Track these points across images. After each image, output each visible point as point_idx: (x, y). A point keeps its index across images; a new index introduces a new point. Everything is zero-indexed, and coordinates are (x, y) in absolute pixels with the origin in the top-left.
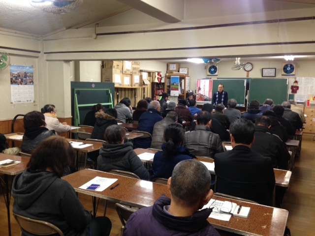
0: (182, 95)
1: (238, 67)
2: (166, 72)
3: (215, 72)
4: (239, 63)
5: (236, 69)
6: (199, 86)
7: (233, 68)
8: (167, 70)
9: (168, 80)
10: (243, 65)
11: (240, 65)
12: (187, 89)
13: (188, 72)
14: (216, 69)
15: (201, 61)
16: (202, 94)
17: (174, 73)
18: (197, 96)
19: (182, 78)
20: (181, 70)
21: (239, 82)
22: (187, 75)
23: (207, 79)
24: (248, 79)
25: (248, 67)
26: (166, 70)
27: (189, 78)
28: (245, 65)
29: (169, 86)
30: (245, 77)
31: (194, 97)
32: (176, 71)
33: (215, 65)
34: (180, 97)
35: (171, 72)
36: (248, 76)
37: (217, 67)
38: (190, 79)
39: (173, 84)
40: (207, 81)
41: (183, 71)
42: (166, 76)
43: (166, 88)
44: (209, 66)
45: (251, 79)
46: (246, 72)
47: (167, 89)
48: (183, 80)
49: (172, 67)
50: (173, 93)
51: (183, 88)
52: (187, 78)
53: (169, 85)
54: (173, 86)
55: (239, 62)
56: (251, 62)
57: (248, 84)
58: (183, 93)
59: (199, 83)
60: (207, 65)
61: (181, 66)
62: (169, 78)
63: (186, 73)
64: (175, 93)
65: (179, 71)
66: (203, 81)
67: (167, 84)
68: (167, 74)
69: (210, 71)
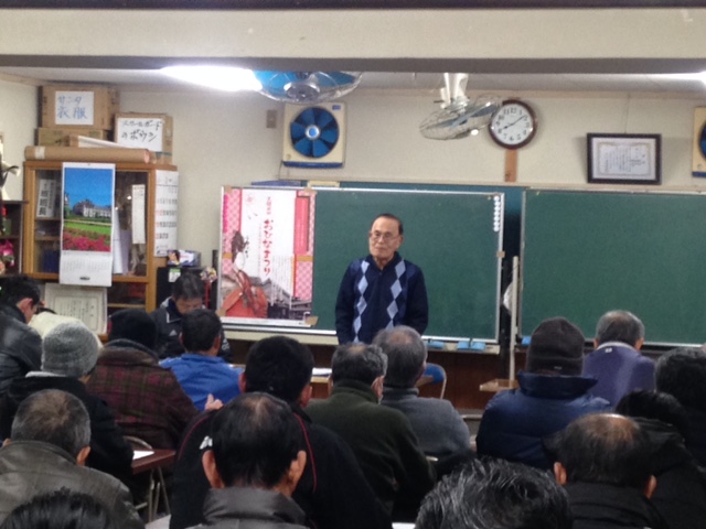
0: (131, 277)
1: (454, 124)
2: (28, 140)
3: (330, 146)
4: (463, 103)
5: (446, 131)
6: (232, 228)
7: (426, 129)
8: (40, 123)
9: (43, 184)
10: (483, 112)
11: (469, 109)
12: (162, 246)
13: (167, 142)
14: (330, 127)
15: (248, 82)
16: (251, 273)
17: (85, 142)
18: (224, 285)
19: (133, 174)
20: (123, 126)
21: (464, 206)
22: (164, 159)
23: (282, 183)
24: (512, 193)
25: (513, 126)
26: (31, 124)
27: (173, 175)
28: (493, 110)
29: (51, 226)
30: (498, 178)
31: (209, 293)
32: (91, 132)
33: (328, 106)
34: (119, 292)
35: (65, 138)
36: (510, 174)
37: (339, 116)
38: (179, 187)
39: (78, 213)
40: (285, 200)
41: (136, 136)
42: (30, 162)
43: (30, 234)
44: (291, 112)
45: (530, 192)
46: (501, 153)
47: (40, 243)
48: (138, 191)
49: (70, 107)
50: (78, 266)
51: (138, 236)
52: (161, 176)
53: (48, 214)
54: (77, 226)
55: (459, 92)
56: (525, 97)
57: (512, 223)
58: (140, 270)
59: (232, 207)
60: (283, 105)
61: (127, 103)
62: (50, 172)
63: (156, 146)
64: (91, 268)
65: (110, 136)
66: (260, 195)
67: (38, 210)
68: (40, 152)
69: (297, 139)
